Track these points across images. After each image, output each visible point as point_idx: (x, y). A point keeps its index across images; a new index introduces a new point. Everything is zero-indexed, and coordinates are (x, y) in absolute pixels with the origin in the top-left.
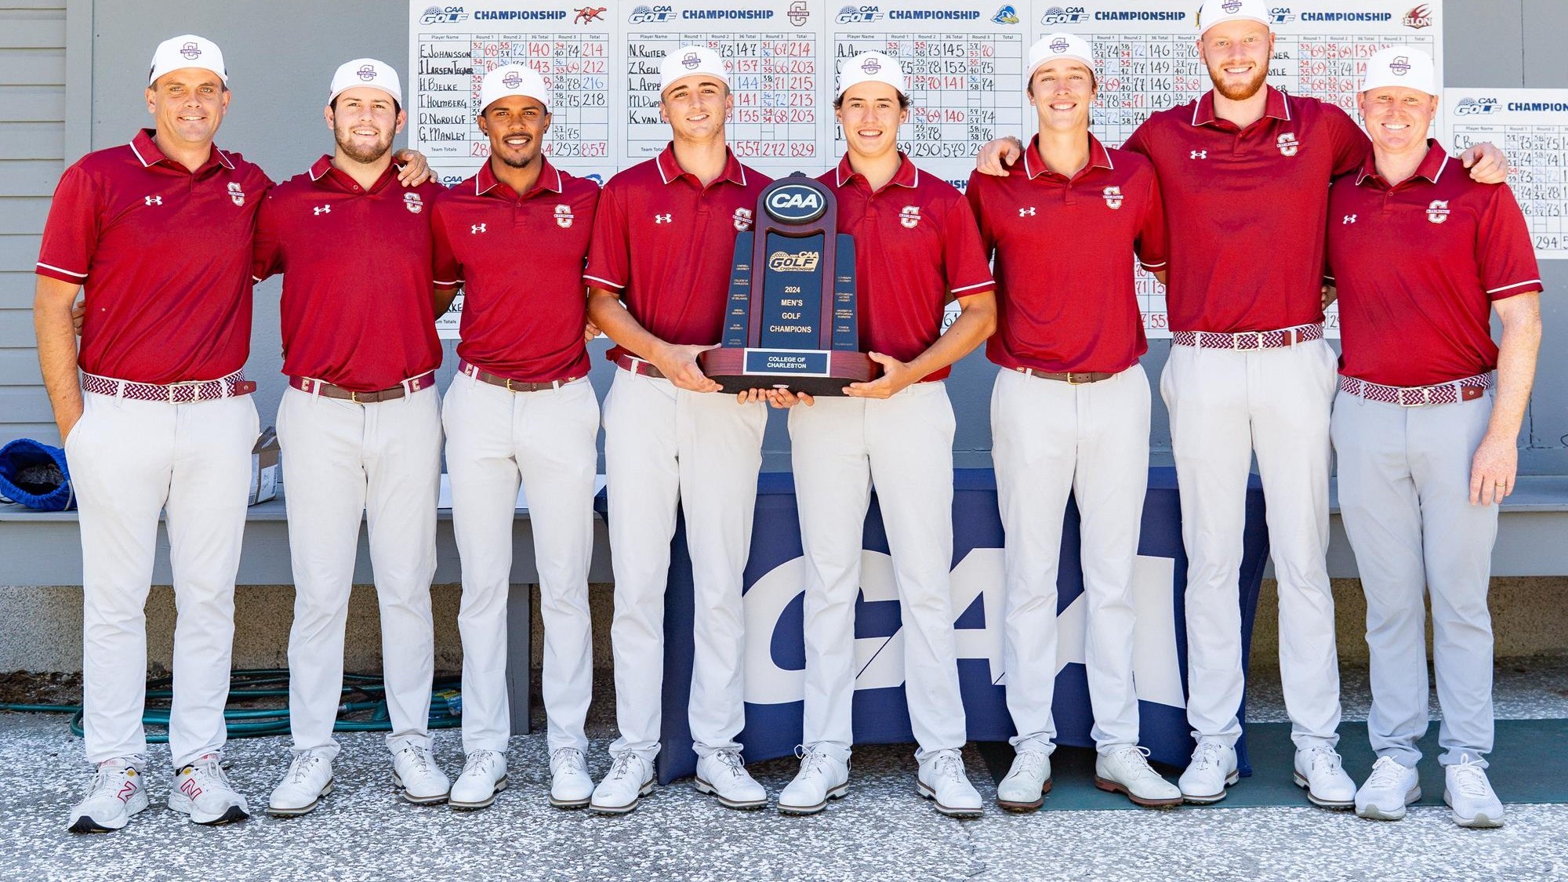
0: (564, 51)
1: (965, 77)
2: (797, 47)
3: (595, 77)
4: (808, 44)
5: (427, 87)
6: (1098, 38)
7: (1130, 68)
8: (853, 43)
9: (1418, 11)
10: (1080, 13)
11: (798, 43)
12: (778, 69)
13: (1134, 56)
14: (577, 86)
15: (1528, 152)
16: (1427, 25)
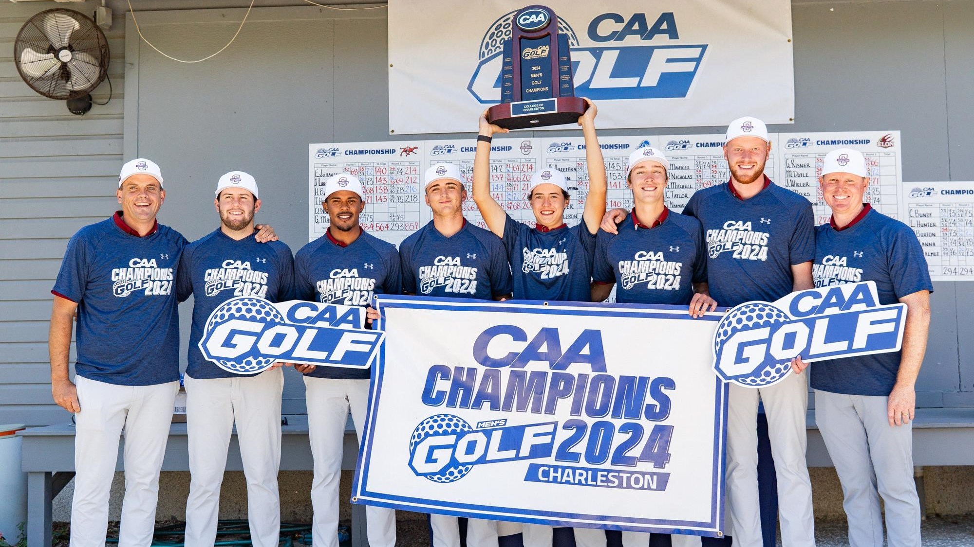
0: (395, 172)
1: (621, 181)
2: (526, 167)
3: (412, 186)
4: (532, 165)
5: (319, 193)
6: (698, 157)
7: (717, 175)
8: (557, 164)
9: (886, 138)
10: (688, 143)
11: (526, 164)
12: (515, 179)
13: (719, 167)
14: (402, 191)
15: (954, 218)
16: (892, 146)
